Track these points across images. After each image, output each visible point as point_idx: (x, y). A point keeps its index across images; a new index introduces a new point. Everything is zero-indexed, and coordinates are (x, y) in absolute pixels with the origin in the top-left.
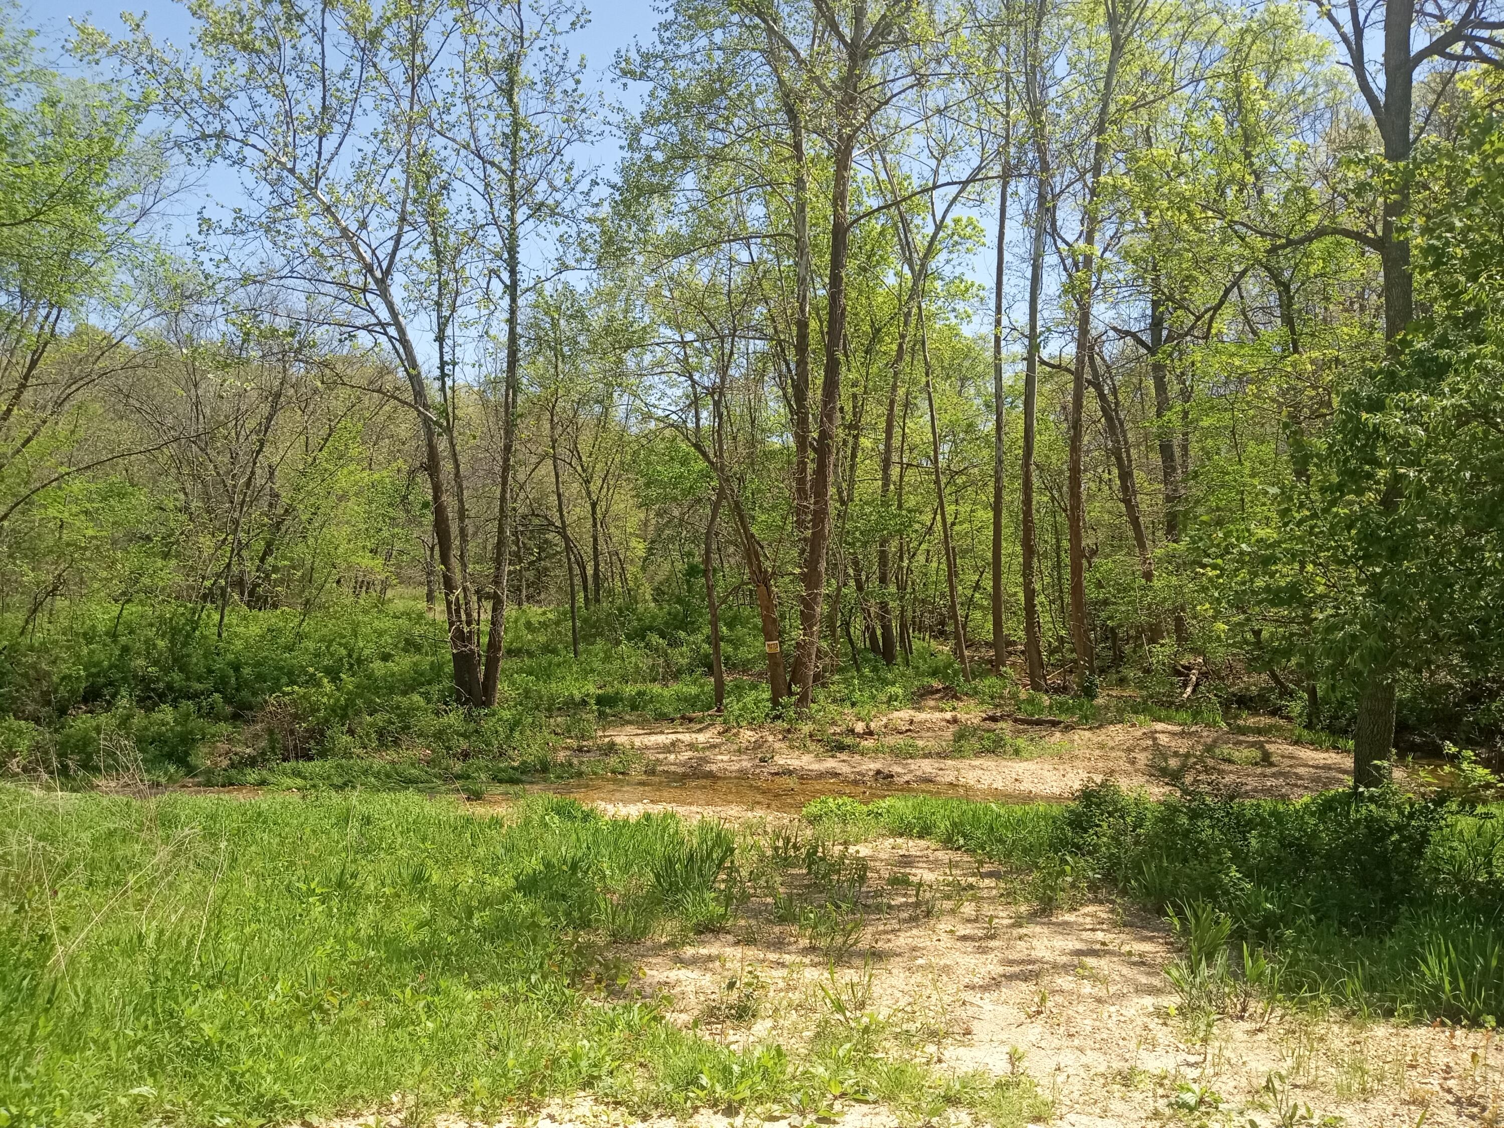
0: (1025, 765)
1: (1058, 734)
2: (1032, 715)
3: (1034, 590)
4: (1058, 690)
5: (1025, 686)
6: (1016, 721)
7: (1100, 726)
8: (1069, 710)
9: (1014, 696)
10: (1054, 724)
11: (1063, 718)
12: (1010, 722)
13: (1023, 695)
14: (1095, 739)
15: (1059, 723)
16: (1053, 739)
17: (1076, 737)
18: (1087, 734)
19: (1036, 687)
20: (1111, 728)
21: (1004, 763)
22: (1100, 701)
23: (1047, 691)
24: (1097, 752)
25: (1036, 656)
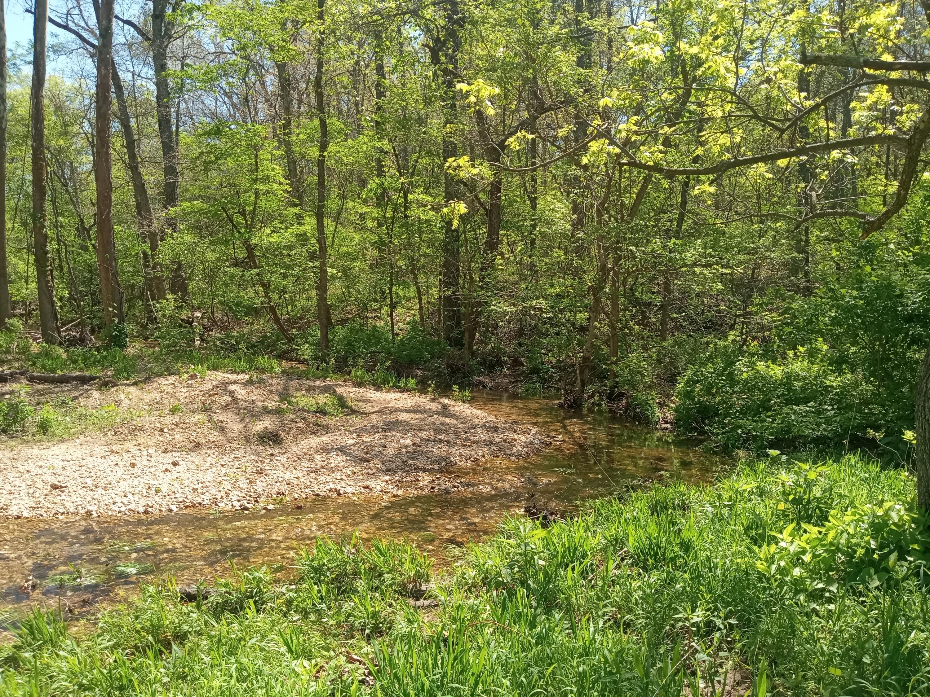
0: (60, 450)
1: (96, 394)
2: (54, 371)
3: (46, 236)
4: (73, 342)
5: (35, 339)
6: (32, 379)
7: (147, 380)
8: (101, 363)
9: (24, 350)
10: (84, 380)
11: (93, 372)
12: (24, 381)
13: (35, 348)
14: (148, 398)
15: (92, 378)
16: (91, 401)
17: (122, 396)
18: (133, 391)
19: (49, 341)
20: (162, 381)
21: (27, 451)
22: (131, 351)
23: (61, 344)
24: (169, 420)
25: (48, 306)
